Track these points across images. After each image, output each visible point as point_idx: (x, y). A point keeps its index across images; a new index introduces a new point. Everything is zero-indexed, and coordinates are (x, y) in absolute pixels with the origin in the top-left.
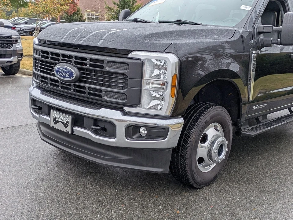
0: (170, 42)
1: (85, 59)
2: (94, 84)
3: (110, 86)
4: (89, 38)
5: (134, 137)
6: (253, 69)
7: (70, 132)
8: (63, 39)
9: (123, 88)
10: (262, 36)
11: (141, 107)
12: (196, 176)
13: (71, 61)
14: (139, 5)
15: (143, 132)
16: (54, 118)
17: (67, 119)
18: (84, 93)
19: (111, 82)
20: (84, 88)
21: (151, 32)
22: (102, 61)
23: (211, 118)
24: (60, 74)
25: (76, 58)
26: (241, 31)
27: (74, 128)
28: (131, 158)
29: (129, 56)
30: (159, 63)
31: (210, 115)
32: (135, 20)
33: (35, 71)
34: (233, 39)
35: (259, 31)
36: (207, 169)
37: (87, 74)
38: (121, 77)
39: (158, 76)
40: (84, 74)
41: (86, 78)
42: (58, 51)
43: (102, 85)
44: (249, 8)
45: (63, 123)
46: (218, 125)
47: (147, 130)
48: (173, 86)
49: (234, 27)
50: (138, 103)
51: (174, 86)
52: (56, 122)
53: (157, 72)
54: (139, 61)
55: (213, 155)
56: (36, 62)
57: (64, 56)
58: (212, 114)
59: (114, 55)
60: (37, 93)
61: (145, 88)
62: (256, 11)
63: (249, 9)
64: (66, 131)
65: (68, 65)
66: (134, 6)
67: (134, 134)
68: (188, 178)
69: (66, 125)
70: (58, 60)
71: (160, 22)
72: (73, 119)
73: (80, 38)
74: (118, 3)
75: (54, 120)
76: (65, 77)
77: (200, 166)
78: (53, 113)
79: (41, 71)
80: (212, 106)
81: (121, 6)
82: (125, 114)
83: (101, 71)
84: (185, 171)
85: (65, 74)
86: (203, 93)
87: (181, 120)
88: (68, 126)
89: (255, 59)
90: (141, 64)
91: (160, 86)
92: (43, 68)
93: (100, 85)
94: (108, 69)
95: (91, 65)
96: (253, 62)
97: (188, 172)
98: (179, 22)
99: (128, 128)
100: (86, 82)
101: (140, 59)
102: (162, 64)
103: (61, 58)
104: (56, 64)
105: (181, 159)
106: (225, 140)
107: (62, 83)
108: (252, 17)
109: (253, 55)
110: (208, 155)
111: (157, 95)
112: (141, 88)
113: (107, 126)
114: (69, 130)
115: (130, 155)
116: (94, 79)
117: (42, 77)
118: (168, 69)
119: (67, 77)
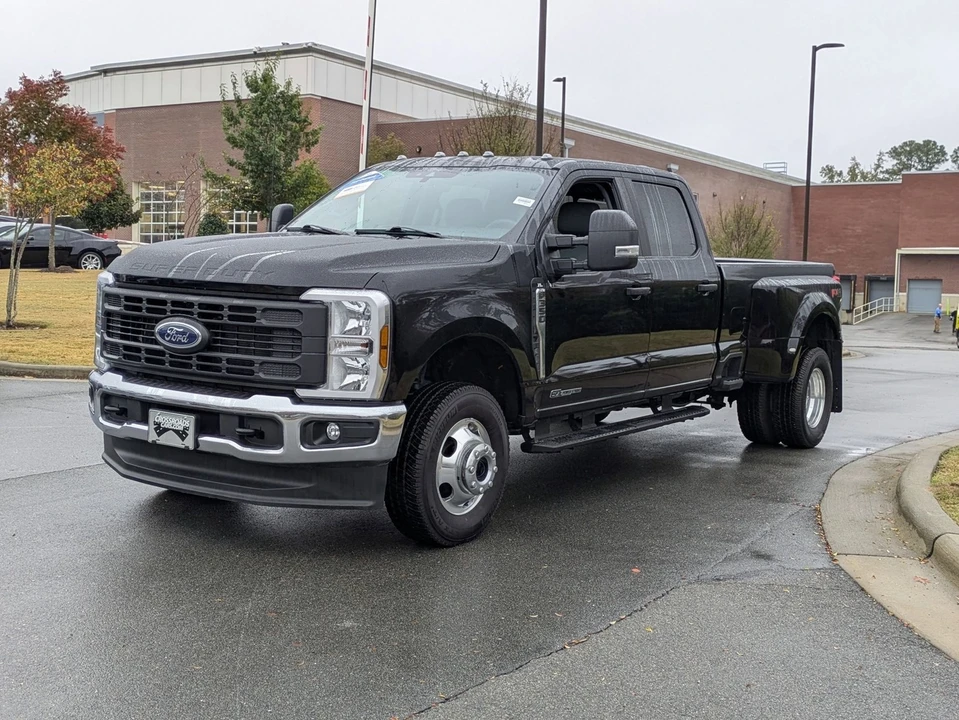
0: (374, 271)
1: (219, 307)
2: (237, 351)
3: (269, 354)
4: (225, 269)
5: (316, 443)
6: (540, 318)
7: (191, 447)
8: (172, 273)
9: (293, 355)
10: (556, 255)
11: (327, 388)
12: (438, 518)
13: (192, 314)
14: (307, 163)
15: (333, 433)
16: (155, 423)
17: (187, 422)
18: (219, 370)
19: (270, 346)
20: (219, 360)
21: (339, 255)
22: (253, 309)
23: (460, 407)
24: (168, 339)
25: (201, 305)
26: (510, 246)
27: (200, 439)
28: (312, 485)
29: (304, 297)
30: (356, 308)
31: (457, 402)
32: (307, 230)
33: (107, 338)
34: (495, 262)
35: (551, 245)
36: (463, 510)
37: (223, 335)
38: (288, 335)
39: (358, 330)
40: (217, 334)
41: (222, 342)
42: (163, 296)
43: (255, 353)
44: (530, 203)
45: (177, 432)
46: (477, 424)
47: (340, 430)
48: (382, 347)
49: (500, 240)
50: (321, 380)
51: (386, 347)
52: (161, 430)
53: (353, 324)
54: (321, 306)
55: (468, 475)
56: (109, 321)
57: (175, 303)
58: (462, 400)
59: (275, 297)
60: (114, 382)
61: (334, 351)
62: (542, 208)
63: (530, 205)
64: (183, 447)
65: (185, 319)
66: (291, 169)
67: (316, 437)
68: (421, 521)
69: (182, 434)
70: (164, 312)
71: (359, 232)
72: (197, 421)
73: (207, 271)
74: (243, 161)
75: (156, 429)
76: (180, 343)
77: (445, 503)
78: (155, 415)
79: (123, 337)
80: (462, 386)
81: (252, 171)
82: (298, 400)
83: (252, 327)
84: (415, 507)
85: (180, 337)
86: (450, 368)
87: (402, 409)
88: (187, 435)
89: (544, 299)
90: (323, 312)
91: (360, 348)
92: (128, 331)
93: (247, 352)
94: (264, 322)
95: (231, 317)
96: (538, 303)
97: (422, 509)
98: (397, 233)
99: (305, 426)
100: (222, 350)
101: (322, 303)
102: (361, 310)
103: (169, 307)
104: (157, 321)
105: (406, 485)
106: (490, 449)
107: (171, 356)
108: (534, 220)
109: (538, 290)
110: (458, 478)
111: (355, 363)
112: (325, 352)
113: (266, 428)
114: (189, 443)
115: (310, 481)
116: (237, 343)
117: (126, 348)
118: (372, 317)
119: (184, 343)
